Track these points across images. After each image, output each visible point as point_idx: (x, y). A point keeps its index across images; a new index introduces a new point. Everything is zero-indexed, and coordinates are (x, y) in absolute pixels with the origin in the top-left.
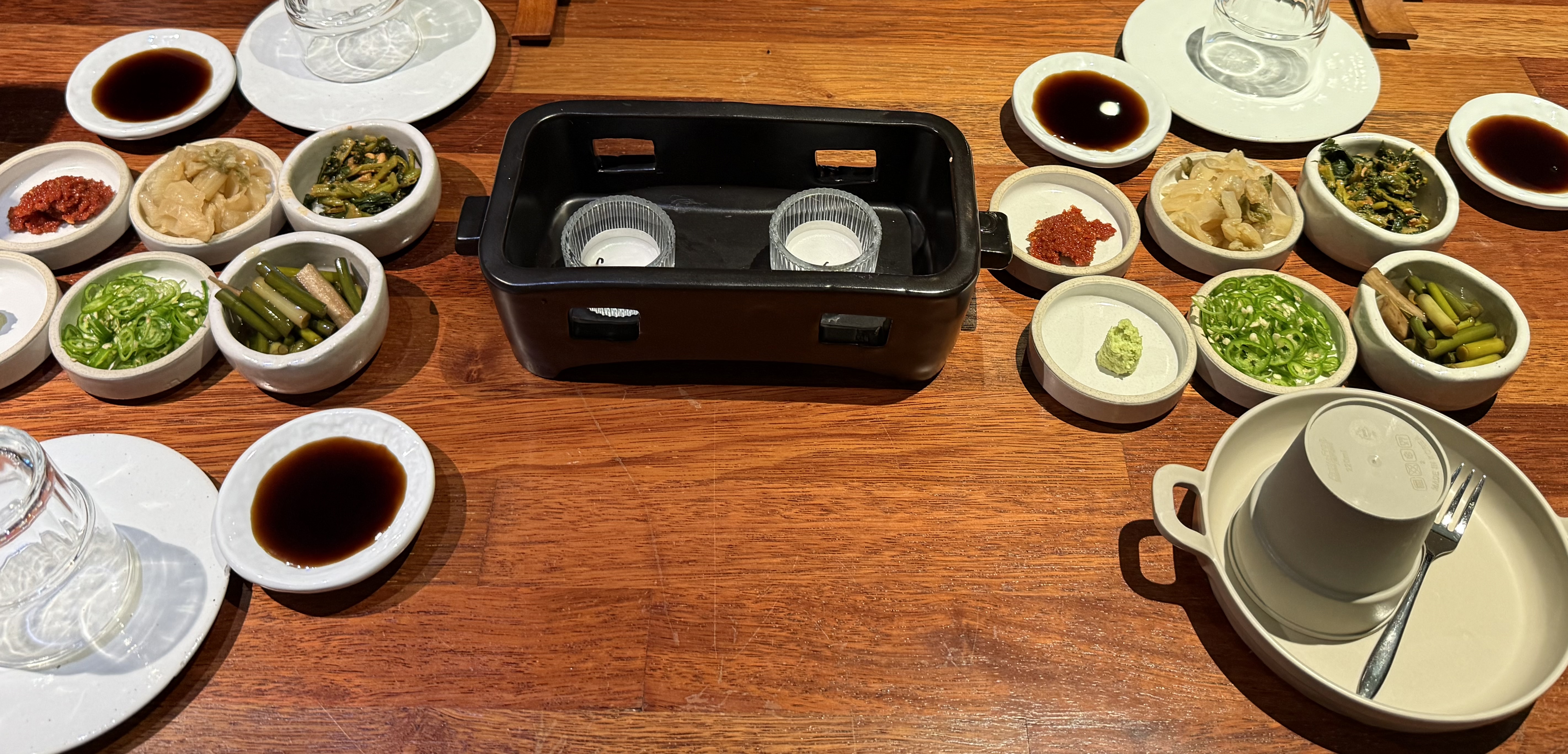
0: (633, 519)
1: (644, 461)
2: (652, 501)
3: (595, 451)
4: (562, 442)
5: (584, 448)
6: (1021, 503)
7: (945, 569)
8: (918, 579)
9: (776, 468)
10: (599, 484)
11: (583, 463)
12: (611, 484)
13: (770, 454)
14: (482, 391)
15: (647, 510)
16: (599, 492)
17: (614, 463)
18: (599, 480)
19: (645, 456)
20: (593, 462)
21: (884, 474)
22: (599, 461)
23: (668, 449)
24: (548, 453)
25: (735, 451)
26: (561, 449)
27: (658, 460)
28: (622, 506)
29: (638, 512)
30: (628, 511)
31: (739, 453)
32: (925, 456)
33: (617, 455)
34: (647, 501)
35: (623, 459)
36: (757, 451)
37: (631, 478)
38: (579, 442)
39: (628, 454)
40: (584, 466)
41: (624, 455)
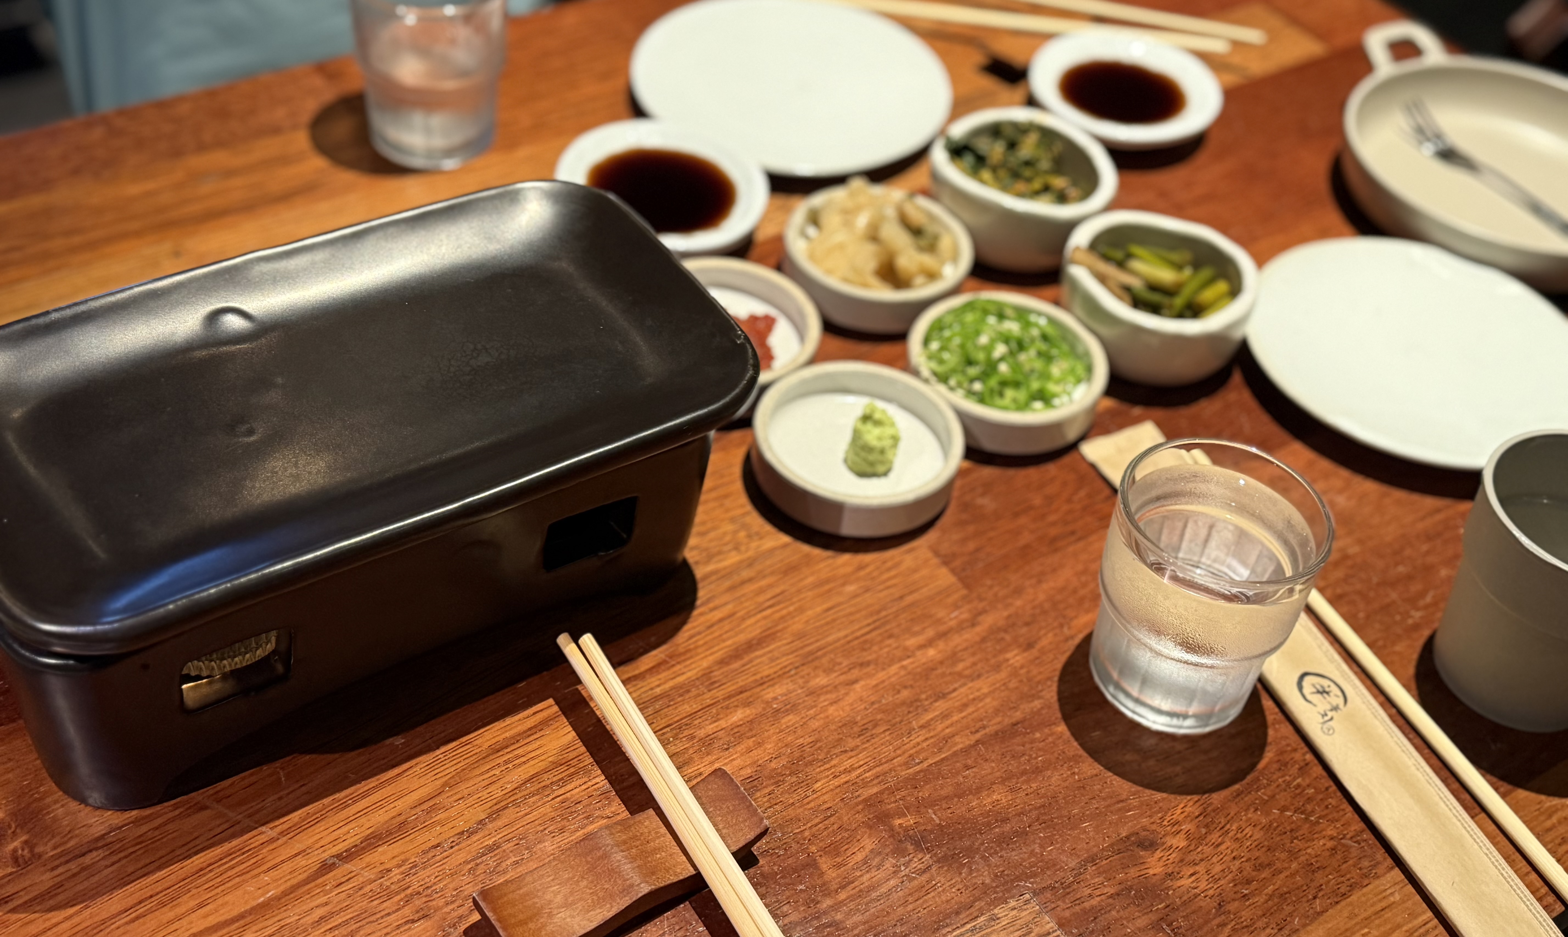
0: (407, 922)
1: (369, 845)
2: (415, 887)
3: (287, 867)
4: (231, 878)
5: (269, 870)
6: (868, 663)
7: (835, 777)
8: (812, 805)
9: (557, 764)
10: (326, 904)
11: (282, 888)
12: (343, 895)
13: (538, 752)
14: (53, 869)
15: (418, 902)
16: (332, 914)
17: (326, 868)
18: (324, 899)
19: (367, 838)
20: (294, 882)
21: (696, 707)
22: (304, 876)
23: (393, 813)
24: (220, 901)
25: (488, 771)
26: (237, 887)
27: (390, 833)
28: (378, 916)
29: (407, 911)
30: (393, 917)
31: (497, 772)
32: (728, 664)
33: (325, 855)
34: (409, 891)
35: (338, 856)
36: (518, 757)
37: (368, 875)
38: (257, 865)
39: (341, 847)
40: (285, 894)
41: (335, 850)
